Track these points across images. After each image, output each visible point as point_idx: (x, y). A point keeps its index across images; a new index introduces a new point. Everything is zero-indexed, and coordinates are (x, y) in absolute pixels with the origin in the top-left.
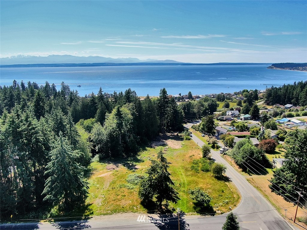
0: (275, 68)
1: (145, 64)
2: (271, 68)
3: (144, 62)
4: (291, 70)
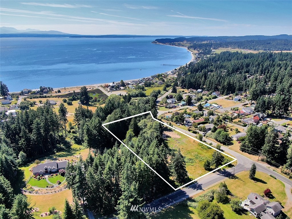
0: (158, 43)
1: (26, 35)
2: (155, 43)
3: (24, 32)
4: (170, 45)
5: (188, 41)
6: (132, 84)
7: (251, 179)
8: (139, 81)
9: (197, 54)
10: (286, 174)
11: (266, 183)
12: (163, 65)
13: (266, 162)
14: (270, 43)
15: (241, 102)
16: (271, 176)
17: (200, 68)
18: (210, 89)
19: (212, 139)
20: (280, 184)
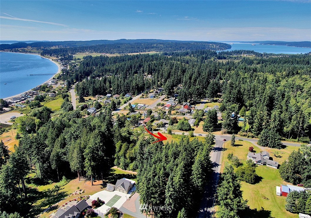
4: (13, 52)
5: (34, 47)
6: (16, 102)
7: (234, 146)
8: (23, 97)
9: (59, 61)
10: (244, 136)
11: (242, 145)
12: (31, 75)
13: (227, 133)
14: (119, 47)
15: (157, 98)
16: (239, 140)
17: (83, 74)
18: (119, 92)
19: (177, 131)
20: (249, 143)
